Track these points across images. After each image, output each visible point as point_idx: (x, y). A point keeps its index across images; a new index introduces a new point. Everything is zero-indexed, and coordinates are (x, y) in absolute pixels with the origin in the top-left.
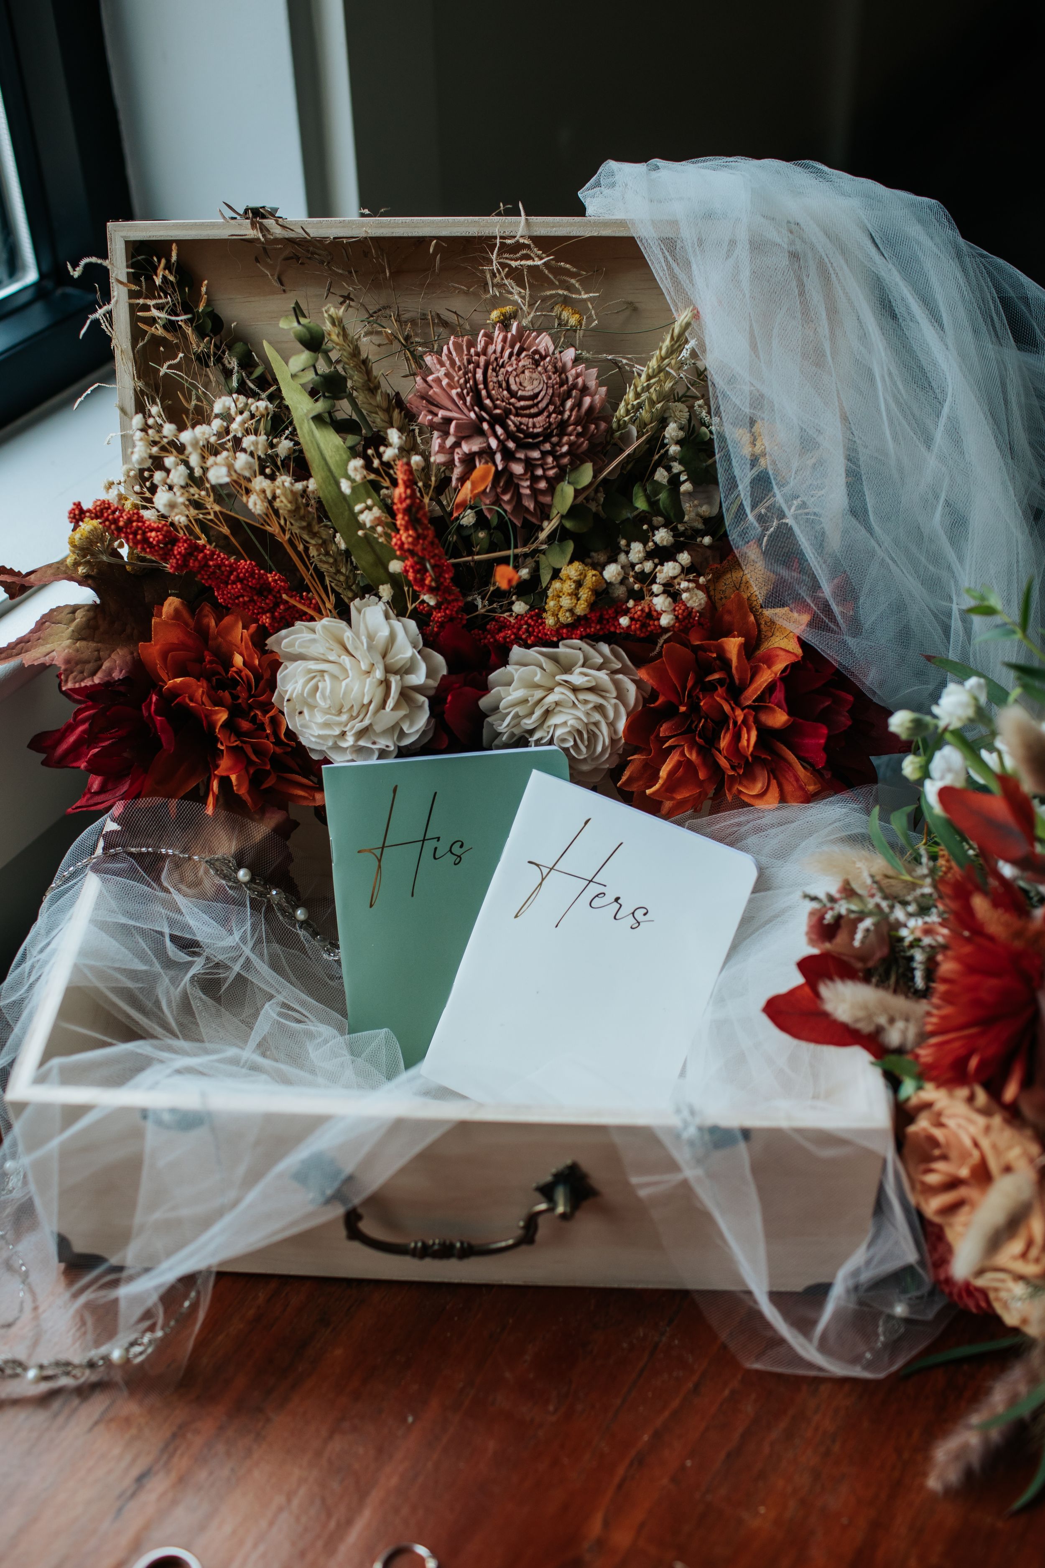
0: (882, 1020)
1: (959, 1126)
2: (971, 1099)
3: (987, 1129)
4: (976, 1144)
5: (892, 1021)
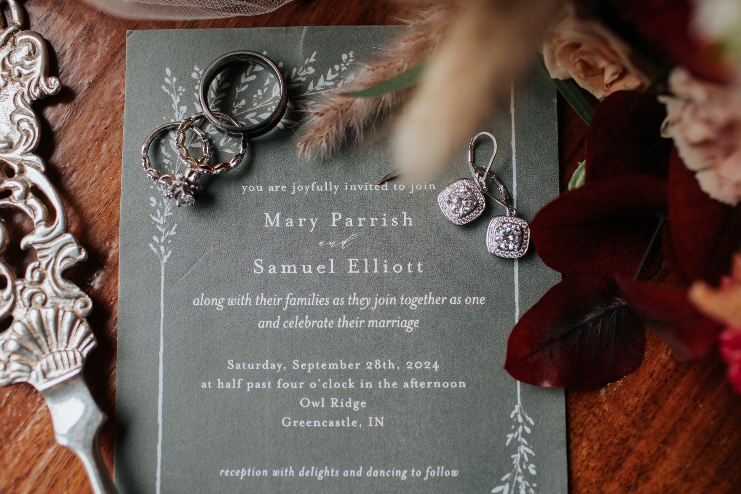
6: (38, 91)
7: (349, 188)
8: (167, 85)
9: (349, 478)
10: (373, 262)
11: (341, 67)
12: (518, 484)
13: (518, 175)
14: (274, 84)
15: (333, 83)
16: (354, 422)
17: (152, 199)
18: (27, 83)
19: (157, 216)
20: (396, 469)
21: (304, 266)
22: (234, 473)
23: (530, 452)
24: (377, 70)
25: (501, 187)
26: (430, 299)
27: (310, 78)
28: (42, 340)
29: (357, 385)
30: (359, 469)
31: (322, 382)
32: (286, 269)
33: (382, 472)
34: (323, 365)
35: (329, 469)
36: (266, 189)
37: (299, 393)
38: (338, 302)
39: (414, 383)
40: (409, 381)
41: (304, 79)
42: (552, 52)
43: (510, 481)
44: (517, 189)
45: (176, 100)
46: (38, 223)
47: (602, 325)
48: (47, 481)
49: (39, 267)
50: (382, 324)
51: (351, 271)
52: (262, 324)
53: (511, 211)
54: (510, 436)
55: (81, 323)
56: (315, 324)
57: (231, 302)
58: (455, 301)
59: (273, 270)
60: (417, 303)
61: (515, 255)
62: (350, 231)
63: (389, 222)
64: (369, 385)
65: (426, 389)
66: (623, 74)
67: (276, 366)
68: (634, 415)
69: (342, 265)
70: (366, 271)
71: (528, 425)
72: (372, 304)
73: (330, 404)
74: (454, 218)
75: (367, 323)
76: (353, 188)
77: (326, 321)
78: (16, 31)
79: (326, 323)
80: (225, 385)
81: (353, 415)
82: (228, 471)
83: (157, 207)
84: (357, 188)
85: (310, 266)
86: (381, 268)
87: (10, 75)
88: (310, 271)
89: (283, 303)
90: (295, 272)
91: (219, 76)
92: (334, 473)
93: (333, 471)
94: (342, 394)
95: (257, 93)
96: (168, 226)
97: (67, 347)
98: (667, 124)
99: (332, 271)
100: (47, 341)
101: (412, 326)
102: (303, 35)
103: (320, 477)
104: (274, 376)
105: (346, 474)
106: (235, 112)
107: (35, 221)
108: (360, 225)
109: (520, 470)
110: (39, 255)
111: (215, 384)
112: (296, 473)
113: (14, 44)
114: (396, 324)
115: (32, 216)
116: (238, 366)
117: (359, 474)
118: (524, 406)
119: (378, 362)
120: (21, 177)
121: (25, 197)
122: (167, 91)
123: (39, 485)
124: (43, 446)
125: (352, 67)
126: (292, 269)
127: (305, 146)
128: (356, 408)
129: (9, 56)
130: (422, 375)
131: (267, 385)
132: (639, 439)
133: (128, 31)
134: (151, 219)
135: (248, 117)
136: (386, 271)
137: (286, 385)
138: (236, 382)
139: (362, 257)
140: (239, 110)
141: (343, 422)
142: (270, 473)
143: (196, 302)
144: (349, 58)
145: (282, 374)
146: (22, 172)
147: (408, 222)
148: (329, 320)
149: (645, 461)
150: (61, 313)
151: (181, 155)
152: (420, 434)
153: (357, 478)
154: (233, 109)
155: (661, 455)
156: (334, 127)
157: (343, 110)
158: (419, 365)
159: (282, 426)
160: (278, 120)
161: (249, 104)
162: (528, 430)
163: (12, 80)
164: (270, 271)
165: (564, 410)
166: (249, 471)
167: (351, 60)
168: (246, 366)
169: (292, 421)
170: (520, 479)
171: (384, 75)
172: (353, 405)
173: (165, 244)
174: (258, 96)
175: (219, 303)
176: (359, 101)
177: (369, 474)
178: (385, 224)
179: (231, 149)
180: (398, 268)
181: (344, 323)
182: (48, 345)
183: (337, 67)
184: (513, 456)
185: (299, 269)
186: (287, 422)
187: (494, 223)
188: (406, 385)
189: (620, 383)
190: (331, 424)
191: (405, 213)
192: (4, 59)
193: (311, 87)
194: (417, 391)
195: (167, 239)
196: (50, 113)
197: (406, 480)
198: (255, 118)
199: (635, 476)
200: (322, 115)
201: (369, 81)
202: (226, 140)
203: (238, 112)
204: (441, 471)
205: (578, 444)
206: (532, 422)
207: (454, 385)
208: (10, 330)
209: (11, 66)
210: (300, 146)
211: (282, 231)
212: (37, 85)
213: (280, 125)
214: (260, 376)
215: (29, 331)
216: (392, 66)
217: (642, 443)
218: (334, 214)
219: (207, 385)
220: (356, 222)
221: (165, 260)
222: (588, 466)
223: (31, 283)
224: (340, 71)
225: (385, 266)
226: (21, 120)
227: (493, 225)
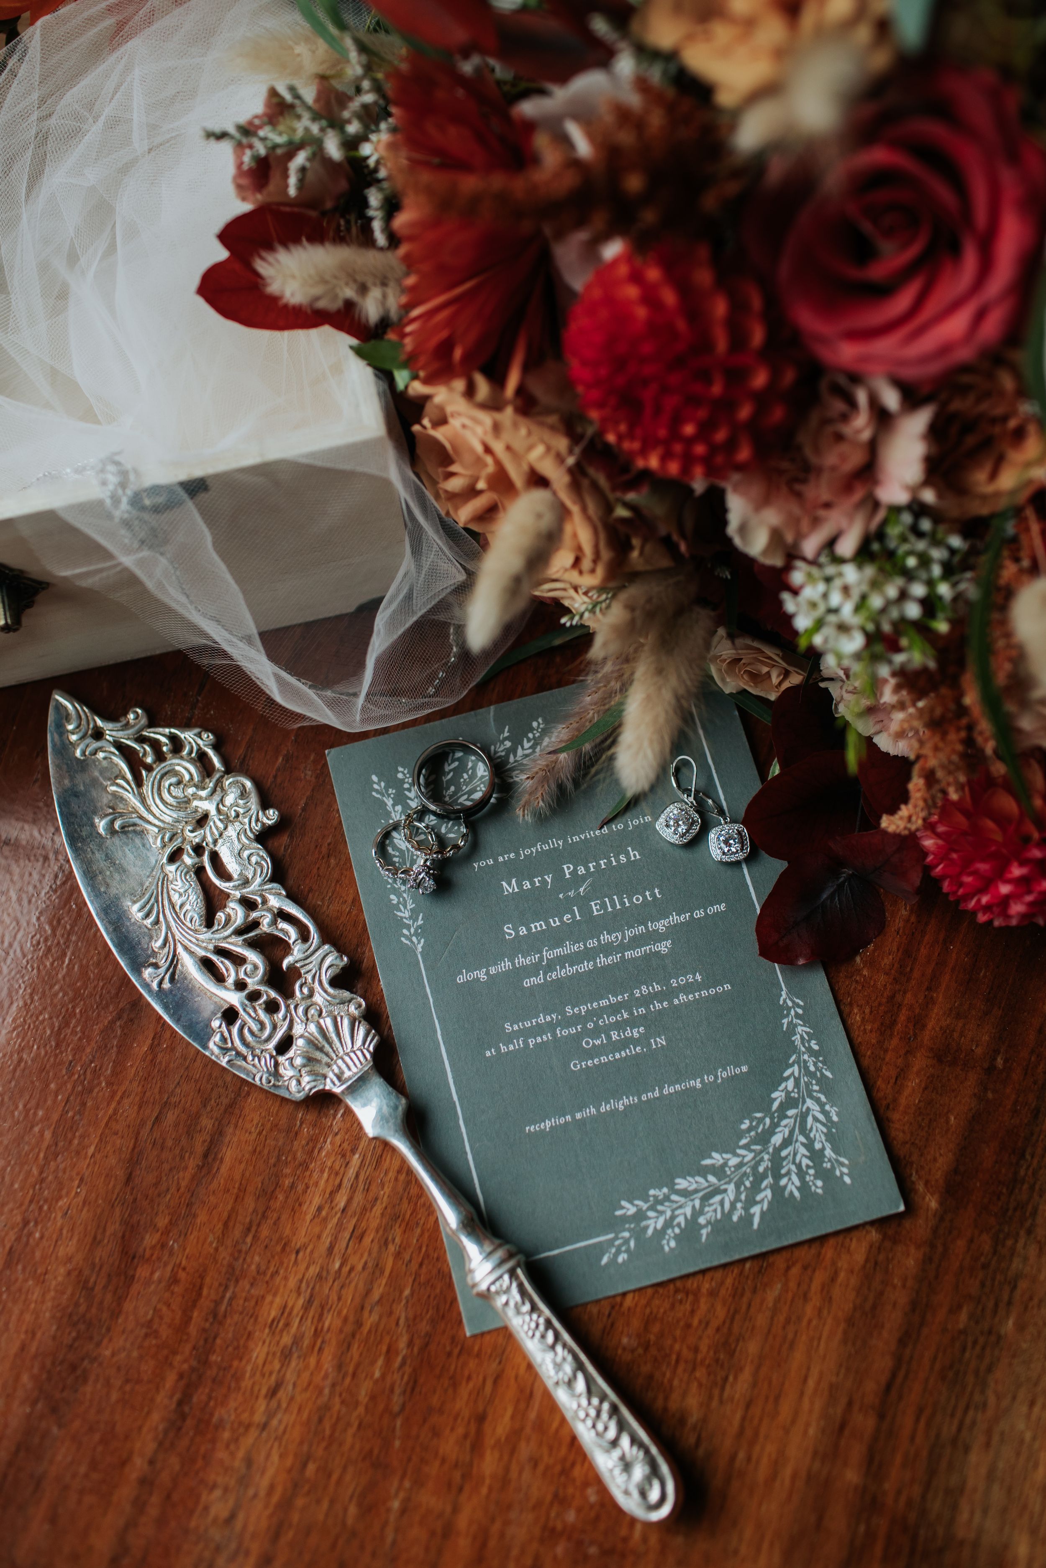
0: (349, 292)
1: (464, 426)
2: (470, 392)
3: (497, 428)
4: (488, 450)
5: (363, 289)
6: (259, 824)
7: (572, 840)
8: (377, 791)
9: (648, 1101)
10: (614, 900)
11: (534, 734)
12: (805, 1062)
13: (722, 787)
14: (477, 765)
15: (530, 751)
16: (638, 1049)
17: (392, 897)
18: (246, 820)
19: (401, 911)
20: (689, 1081)
21: (551, 920)
22: (539, 1127)
23: (808, 1030)
24: (571, 727)
25: (710, 801)
26: (675, 919)
27: (508, 751)
28: (327, 1048)
29: (631, 1014)
30: (655, 1090)
31: (598, 1020)
32: (536, 927)
33: (677, 1086)
34: (595, 1004)
35: (628, 1098)
36: (496, 860)
37: (578, 1037)
38: (592, 943)
39: (683, 997)
40: (678, 998)
41: (503, 754)
42: (720, 670)
43: (798, 1062)
44: (725, 799)
45: (389, 802)
46: (294, 943)
47: (839, 899)
48: (361, 1186)
49: (306, 983)
50: (638, 953)
51: (596, 913)
52: (527, 983)
53: (725, 819)
54: (785, 1021)
55: (360, 1023)
56: (577, 969)
57: (493, 971)
58: (699, 914)
59: (523, 931)
60: (664, 926)
61: (741, 856)
62: (584, 878)
63: (618, 861)
64: (642, 1011)
65: (695, 1000)
66: (786, 674)
67: (551, 1017)
68: (893, 972)
69: (586, 910)
70: (610, 909)
71: (799, 1006)
72: (624, 937)
73: (611, 1038)
74: (674, 839)
75: (624, 955)
76: (576, 839)
77: (586, 964)
78: (222, 777)
79: (586, 966)
80: (508, 1048)
81: (635, 1042)
82: (533, 1127)
83: (399, 903)
84: (580, 838)
85: (556, 919)
86: (622, 903)
87: (228, 817)
88: (558, 923)
89: (541, 959)
90: (544, 927)
91: (424, 771)
92: (633, 1100)
93: (631, 1098)
94: (619, 1026)
95: (463, 777)
96: (414, 917)
97: (353, 1047)
98: (836, 706)
99: (578, 918)
100: (332, 1048)
101: (666, 947)
102: (492, 714)
103: (621, 1108)
104: (551, 1027)
105: (644, 1098)
106: (447, 799)
107: (291, 942)
108: (592, 870)
109: (803, 1049)
110: (302, 971)
111: (498, 1049)
112: (598, 1110)
113: (222, 789)
114: (650, 949)
115: (287, 939)
116: (516, 1027)
117: (657, 1094)
118: (790, 991)
119: (644, 988)
120: (265, 907)
121: (274, 923)
122: (378, 796)
123: (355, 1191)
124: (348, 1154)
125: (545, 732)
126: (541, 926)
127: (524, 811)
128: (636, 1035)
129: (222, 800)
130: (688, 988)
131: (547, 1037)
132: (905, 993)
133: (326, 752)
134: (397, 916)
135: (461, 800)
136: (627, 905)
137: (565, 1032)
138: (518, 1042)
139: (602, 898)
140: (451, 797)
141: (628, 1051)
142: (573, 1117)
143: (460, 979)
144: (539, 724)
145: (559, 1023)
146: (265, 901)
147: (635, 855)
148: (588, 962)
149: (917, 1011)
150: (339, 1019)
151: (413, 847)
152: (702, 1042)
153: (655, 1098)
154: (445, 797)
155: (929, 1002)
156: (546, 786)
157: (551, 769)
158: (682, 981)
159: (572, 1070)
160: (491, 797)
161: (458, 789)
162: (800, 1011)
163: (231, 821)
164: (521, 933)
165: (827, 984)
166: (553, 1120)
167: (541, 726)
168: (523, 1025)
169: (580, 1063)
170: (806, 1057)
171: (578, 730)
172: (632, 1033)
173: (416, 934)
174: (465, 780)
175: (482, 975)
176: (563, 756)
177: (665, 1092)
178: (614, 864)
179: (454, 833)
180: (638, 899)
181: (602, 961)
182: (334, 1052)
183: (530, 735)
184: (793, 1039)
185: (548, 924)
186: (575, 1066)
187: (712, 835)
188: (676, 1002)
189: (871, 947)
190: (617, 1056)
191: (630, 849)
192: (218, 805)
193: (512, 759)
194: (687, 1005)
195: (416, 930)
196: (274, 843)
197: (702, 1088)
198: (467, 799)
199: (911, 1028)
200: (533, 778)
201: (565, 738)
202: (446, 827)
203: (450, 798)
204: (731, 1071)
205: (850, 1012)
206: (801, 1003)
207: (719, 989)
208: (294, 1047)
209: (226, 809)
210: (519, 812)
211: (522, 894)
212: (257, 820)
213: (493, 800)
214: (539, 1030)
215: (311, 1042)
216: (583, 720)
217: (909, 995)
218: (565, 867)
219: (491, 1053)
220: (587, 869)
221: (420, 949)
222: (865, 1029)
223: (303, 999)
224: (534, 738)
225: (626, 900)
226: (251, 854)
227: (713, 836)
